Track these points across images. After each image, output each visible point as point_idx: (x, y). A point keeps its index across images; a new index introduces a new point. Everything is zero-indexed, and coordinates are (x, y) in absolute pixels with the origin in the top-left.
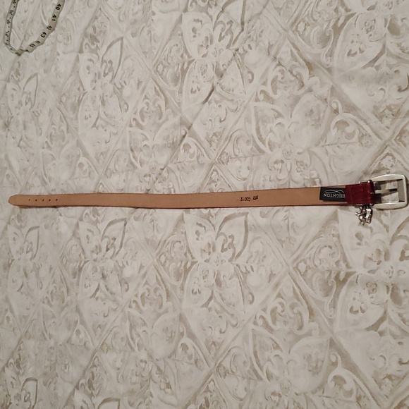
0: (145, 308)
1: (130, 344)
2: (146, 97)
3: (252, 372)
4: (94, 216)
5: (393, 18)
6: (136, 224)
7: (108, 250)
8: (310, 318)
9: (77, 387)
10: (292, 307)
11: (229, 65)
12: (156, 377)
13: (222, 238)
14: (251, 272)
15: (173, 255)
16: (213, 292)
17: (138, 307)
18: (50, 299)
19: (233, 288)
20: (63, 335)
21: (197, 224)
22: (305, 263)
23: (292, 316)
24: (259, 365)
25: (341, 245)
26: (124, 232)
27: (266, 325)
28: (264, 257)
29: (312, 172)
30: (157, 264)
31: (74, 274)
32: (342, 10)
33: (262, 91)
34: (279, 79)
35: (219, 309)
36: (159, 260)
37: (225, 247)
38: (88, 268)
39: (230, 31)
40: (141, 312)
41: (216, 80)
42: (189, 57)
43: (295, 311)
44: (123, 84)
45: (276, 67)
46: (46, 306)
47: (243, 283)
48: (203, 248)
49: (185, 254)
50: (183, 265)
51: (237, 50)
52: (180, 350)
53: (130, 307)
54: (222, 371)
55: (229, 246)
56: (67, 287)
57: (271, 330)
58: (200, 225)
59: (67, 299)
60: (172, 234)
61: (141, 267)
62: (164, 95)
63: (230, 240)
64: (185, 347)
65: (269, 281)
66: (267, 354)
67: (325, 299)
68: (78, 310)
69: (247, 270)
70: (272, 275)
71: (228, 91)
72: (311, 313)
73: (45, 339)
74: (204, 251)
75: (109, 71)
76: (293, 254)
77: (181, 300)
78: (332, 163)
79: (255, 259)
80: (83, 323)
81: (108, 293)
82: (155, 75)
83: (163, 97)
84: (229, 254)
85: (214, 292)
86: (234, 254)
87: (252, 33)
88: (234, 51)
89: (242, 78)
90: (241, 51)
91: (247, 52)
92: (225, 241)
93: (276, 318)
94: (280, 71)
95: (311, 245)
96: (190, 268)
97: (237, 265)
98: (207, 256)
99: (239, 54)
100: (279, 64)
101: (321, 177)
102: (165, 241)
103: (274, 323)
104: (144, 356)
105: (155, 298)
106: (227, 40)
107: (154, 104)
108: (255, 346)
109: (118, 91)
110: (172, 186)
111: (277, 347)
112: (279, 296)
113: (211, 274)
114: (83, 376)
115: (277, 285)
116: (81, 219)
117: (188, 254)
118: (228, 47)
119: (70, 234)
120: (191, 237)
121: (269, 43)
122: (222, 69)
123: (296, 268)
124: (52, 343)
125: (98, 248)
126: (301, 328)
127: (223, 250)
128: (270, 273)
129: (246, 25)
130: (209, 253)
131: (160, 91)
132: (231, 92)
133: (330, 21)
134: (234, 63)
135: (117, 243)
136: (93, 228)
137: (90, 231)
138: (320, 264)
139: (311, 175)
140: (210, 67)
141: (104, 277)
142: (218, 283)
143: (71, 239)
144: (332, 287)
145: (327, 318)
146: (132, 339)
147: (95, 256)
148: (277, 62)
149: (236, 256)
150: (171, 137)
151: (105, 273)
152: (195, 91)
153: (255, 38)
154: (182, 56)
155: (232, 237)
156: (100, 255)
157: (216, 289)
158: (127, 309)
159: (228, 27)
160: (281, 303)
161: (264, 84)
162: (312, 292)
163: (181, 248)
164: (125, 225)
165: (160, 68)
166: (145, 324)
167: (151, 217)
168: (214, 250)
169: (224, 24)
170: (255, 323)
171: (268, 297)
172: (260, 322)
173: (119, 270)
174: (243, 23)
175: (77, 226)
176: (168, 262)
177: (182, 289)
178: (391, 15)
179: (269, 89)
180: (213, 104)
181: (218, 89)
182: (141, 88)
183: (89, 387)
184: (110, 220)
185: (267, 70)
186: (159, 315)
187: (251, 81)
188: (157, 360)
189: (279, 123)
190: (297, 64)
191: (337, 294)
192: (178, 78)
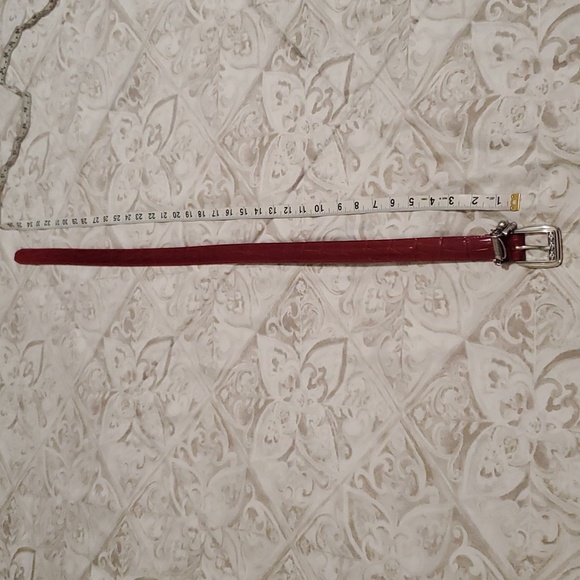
0: (198, 459)
1: (174, 507)
2: (207, 177)
3: (346, 546)
4: (127, 331)
5: (549, 105)
6: (188, 346)
7: (145, 378)
8: (427, 480)
9: (95, 562)
10: (404, 465)
11: (326, 145)
12: (211, 552)
13: (308, 371)
14: (349, 416)
15: (239, 389)
16: (294, 441)
17: (187, 456)
18: (57, 441)
19: (322, 438)
20: (76, 492)
21: (276, 350)
22: (424, 408)
23: (403, 476)
24: (356, 539)
25: (471, 388)
26: (169, 356)
27: (367, 487)
28: (368, 398)
29: (437, 291)
30: (216, 400)
31: (95, 409)
32: (481, 90)
33: (372, 183)
34: (396, 169)
35: (303, 464)
36: (219, 396)
37: (313, 383)
38: (116, 402)
39: (329, 102)
40: (191, 464)
41: (307, 162)
42: (270, 130)
43: (408, 470)
44: (175, 157)
45: (391, 154)
46: (52, 451)
47: (337, 432)
48: (283, 382)
49: (257, 389)
50: (253, 404)
51: (338, 127)
52: (245, 517)
53: (176, 456)
54: (305, 547)
55: (318, 381)
56: (84, 426)
57: (374, 495)
58: (280, 351)
59: (84, 442)
60: (240, 362)
61: (193, 403)
62: (234, 177)
63: (320, 374)
64: (252, 513)
65: (374, 430)
66: (368, 525)
67: (449, 457)
68: (99, 457)
69: (342, 414)
70: (377, 423)
71: (324, 178)
72: (429, 474)
73: (49, 494)
74: (284, 386)
75: (156, 138)
76: (406, 398)
77: (249, 450)
78: (463, 281)
79: (354, 401)
80: (106, 475)
81: (144, 437)
82: (221, 149)
83: (232, 179)
84: (318, 392)
85: (297, 442)
86: (325, 393)
87: (359, 107)
88: (333, 128)
89: (344, 162)
90: (343, 128)
91: (352, 131)
92: (313, 375)
93: (381, 479)
94: (397, 159)
95: (431, 386)
96: (264, 407)
97: (329, 407)
98: (287, 394)
99: (341, 132)
100: (396, 150)
101: (448, 298)
102: (230, 370)
103: (379, 484)
104: (194, 522)
105: (213, 446)
106: (323, 113)
107: (219, 186)
108: (351, 514)
109: (168, 166)
110: (240, 297)
111: (382, 516)
112: (387, 449)
113: (293, 417)
114: (105, 547)
115: (384, 435)
116: (107, 334)
117: (261, 390)
118: (326, 121)
119: (90, 354)
120: (266, 367)
121: (382, 123)
122: (316, 148)
123: (411, 415)
124: (59, 501)
125: (132, 376)
126: (414, 492)
127: (310, 386)
128: (374, 419)
129: (351, 96)
130: (291, 390)
131: (228, 171)
132: (328, 180)
133: (464, 103)
134: (333, 144)
135: (160, 369)
136: (125, 348)
137: (120, 351)
138: (445, 411)
139: (435, 294)
140: (299, 146)
141: (138, 414)
142: (302, 429)
143: (91, 361)
144: (457, 443)
145: (450, 482)
146: (178, 500)
147: (126, 386)
148: (393, 148)
149: (328, 395)
150: (242, 232)
151: (141, 409)
152: (279, 175)
153: (363, 114)
154: (261, 128)
155: (323, 370)
156: (134, 385)
157: (298, 437)
158: (171, 459)
159: (326, 96)
160: (388, 460)
161: (375, 174)
162: (431, 446)
163: (251, 381)
164: (172, 345)
165: (229, 140)
166: (196, 480)
167: (209, 338)
168: (298, 386)
169: (320, 91)
170: (352, 484)
171: (371, 451)
172: (360, 483)
173: (162, 406)
174: (347, 93)
175: (102, 342)
176: (232, 400)
177: (251, 435)
178: (547, 102)
179: (381, 181)
180: (303, 193)
181: (310, 174)
182: (201, 165)
183: (113, 563)
184: (150, 339)
185: (379, 156)
186: (217, 470)
187: (356, 168)
188: (213, 529)
189: (392, 226)
190: (422, 152)
191: (464, 452)
192: (256, 156)
